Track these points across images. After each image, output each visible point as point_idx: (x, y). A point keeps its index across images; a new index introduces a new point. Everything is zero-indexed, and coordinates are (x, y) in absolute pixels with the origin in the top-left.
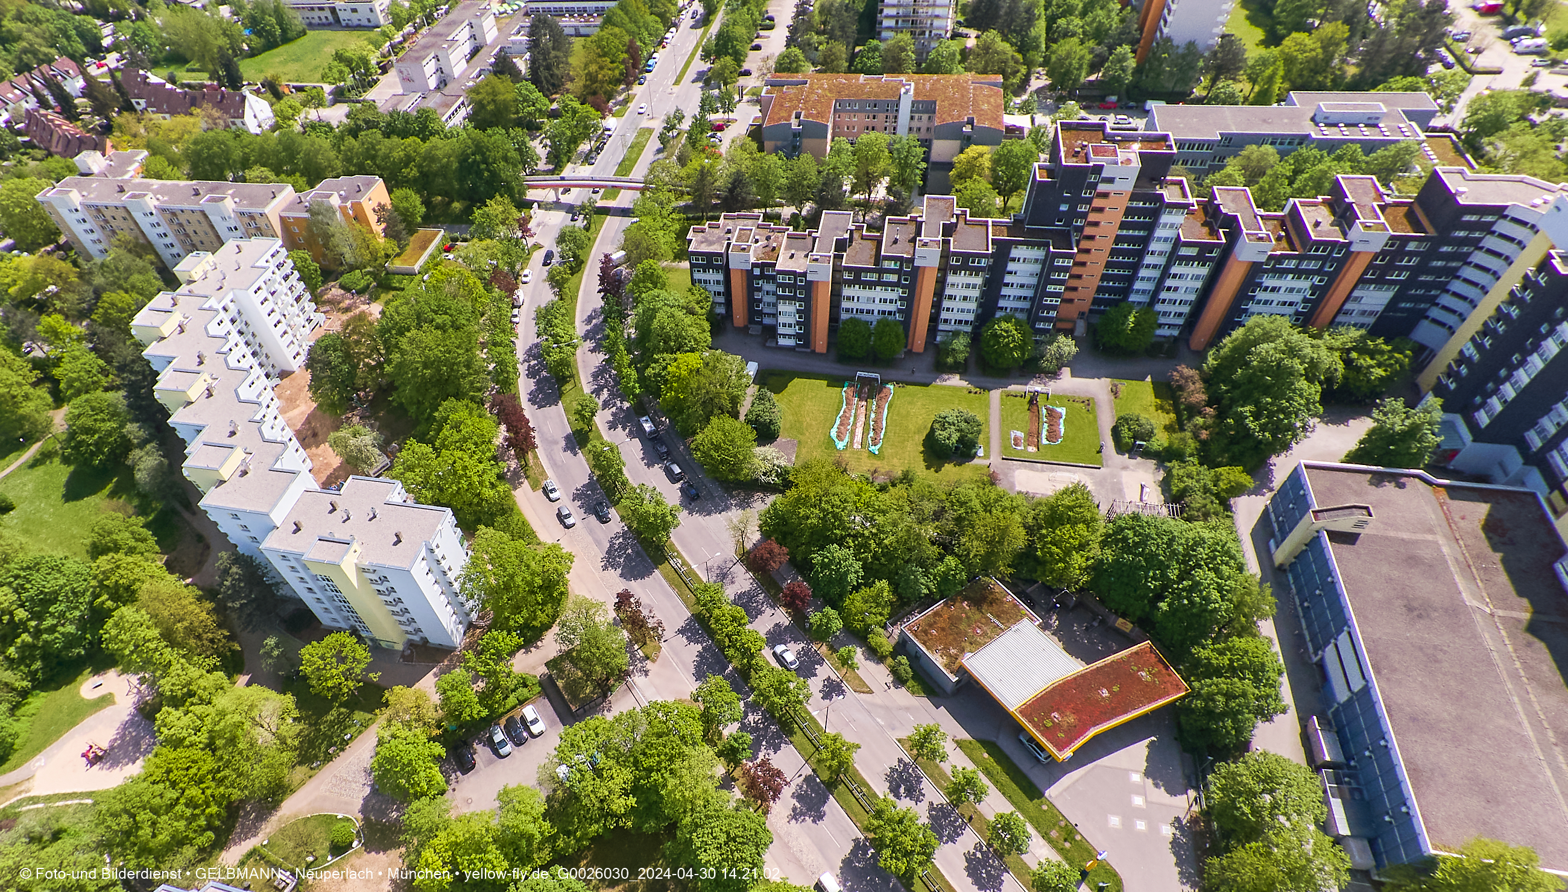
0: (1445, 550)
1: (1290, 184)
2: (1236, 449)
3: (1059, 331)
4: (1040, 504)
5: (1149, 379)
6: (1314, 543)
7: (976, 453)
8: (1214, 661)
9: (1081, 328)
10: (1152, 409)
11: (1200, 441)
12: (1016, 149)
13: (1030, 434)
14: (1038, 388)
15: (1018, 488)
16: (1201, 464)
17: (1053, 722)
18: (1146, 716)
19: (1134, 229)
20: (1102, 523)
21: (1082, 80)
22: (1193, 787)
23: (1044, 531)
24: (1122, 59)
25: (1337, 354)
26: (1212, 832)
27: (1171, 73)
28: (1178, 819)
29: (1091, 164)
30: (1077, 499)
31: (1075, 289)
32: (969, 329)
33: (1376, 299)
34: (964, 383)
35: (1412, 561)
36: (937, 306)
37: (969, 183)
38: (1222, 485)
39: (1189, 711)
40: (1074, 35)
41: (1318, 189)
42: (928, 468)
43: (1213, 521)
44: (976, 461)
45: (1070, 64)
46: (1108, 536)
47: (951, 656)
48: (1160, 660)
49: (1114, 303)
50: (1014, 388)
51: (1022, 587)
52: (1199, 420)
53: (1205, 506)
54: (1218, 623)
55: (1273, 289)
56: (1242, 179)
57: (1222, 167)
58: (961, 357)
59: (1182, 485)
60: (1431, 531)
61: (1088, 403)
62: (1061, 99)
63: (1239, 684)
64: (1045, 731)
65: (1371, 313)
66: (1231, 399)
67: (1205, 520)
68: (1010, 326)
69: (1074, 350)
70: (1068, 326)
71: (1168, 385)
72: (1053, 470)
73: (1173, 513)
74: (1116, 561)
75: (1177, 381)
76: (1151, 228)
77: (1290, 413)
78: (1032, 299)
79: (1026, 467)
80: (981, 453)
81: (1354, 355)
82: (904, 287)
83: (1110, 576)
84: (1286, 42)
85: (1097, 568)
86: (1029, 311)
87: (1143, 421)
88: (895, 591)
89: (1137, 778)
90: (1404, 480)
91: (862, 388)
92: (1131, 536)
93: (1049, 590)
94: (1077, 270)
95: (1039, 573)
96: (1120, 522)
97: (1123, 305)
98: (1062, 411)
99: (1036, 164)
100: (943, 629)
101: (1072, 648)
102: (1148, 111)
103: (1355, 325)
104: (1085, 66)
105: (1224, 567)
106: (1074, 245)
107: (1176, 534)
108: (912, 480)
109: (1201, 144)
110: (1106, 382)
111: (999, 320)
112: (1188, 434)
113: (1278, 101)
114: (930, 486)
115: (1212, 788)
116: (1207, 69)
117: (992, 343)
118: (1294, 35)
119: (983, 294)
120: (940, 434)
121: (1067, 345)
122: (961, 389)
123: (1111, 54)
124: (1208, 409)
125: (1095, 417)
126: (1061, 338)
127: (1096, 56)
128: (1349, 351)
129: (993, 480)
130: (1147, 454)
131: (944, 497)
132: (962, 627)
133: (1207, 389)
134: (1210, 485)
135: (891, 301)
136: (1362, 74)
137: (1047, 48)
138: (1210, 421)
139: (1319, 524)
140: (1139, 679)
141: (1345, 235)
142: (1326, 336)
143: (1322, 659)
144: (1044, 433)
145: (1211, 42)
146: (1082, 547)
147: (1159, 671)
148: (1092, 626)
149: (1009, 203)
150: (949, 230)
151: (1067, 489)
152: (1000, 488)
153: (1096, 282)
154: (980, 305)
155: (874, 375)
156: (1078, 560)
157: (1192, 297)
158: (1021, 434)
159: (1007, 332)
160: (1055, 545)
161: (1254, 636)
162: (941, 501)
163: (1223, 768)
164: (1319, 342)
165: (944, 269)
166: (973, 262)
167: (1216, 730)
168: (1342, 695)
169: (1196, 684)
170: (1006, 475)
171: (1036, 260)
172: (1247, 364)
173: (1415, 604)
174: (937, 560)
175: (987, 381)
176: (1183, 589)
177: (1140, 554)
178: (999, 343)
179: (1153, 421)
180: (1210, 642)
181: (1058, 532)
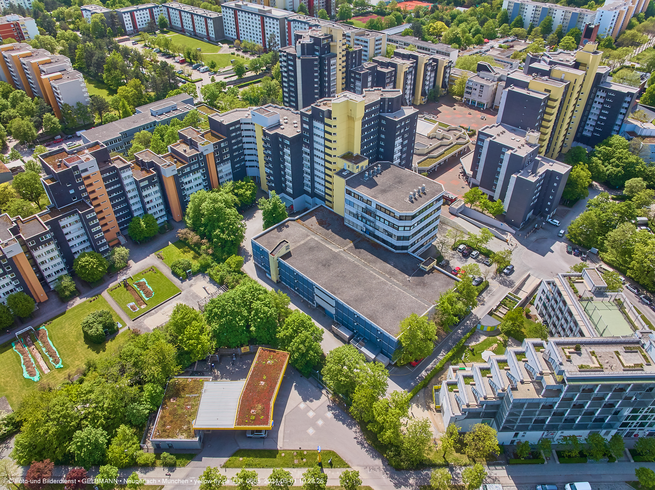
0: (316, 239)
1: (163, 141)
2: (226, 249)
3: (113, 246)
4: (168, 327)
5: (170, 243)
6: (280, 265)
7: (117, 327)
8: (287, 334)
9: (122, 240)
10: (182, 254)
11: (211, 255)
12: (25, 177)
13: (137, 301)
14: (124, 277)
15: (151, 328)
16: (219, 263)
17: (254, 415)
18: (284, 378)
19: (113, 186)
20: (201, 315)
21: (36, 134)
22: (322, 389)
23: (180, 338)
24: (50, 120)
25: (230, 194)
26: (342, 399)
27: (78, 117)
28: (329, 406)
29: (71, 167)
30: (182, 312)
31: (106, 224)
32: (66, 272)
33: (226, 168)
34: (84, 299)
35: (311, 249)
36: (38, 271)
37: (9, 204)
38: (233, 266)
39: (296, 361)
40: (15, 117)
41: (175, 139)
42: (98, 352)
43: (241, 282)
44: (121, 331)
45: (25, 130)
46: (208, 318)
47: (186, 430)
48: (270, 351)
49: (130, 220)
50: (111, 285)
51: (190, 370)
52: (204, 247)
53: (234, 278)
54: (276, 319)
55: (189, 182)
56: (142, 147)
57: (131, 145)
58: (72, 288)
59: (219, 277)
60: (308, 236)
61: (152, 269)
62: (30, 147)
63: (302, 335)
64: (255, 422)
65: (229, 174)
66: (209, 231)
67: (239, 283)
68: (87, 258)
69: (127, 251)
70: (115, 242)
71: (180, 241)
72: (161, 309)
73: (225, 290)
74: (220, 325)
75: (182, 237)
76: (120, 181)
77: (233, 224)
78: (89, 240)
79: (147, 317)
80: (120, 326)
81: (236, 191)
82: (10, 273)
83: (223, 333)
84: (119, 91)
85: (216, 335)
86: (91, 246)
87: (182, 262)
88: (132, 426)
89: (303, 405)
90: (286, 224)
91: (25, 340)
92: (217, 311)
93: (204, 361)
94: (100, 216)
95: (193, 358)
96: (208, 309)
97: (133, 219)
98: (144, 280)
99: (41, 179)
100: (171, 422)
101: (234, 377)
102: (80, 137)
103: (227, 180)
104: (33, 128)
105: (260, 296)
106: (90, 205)
107: (233, 296)
108: (94, 364)
109: (115, 140)
110: (153, 256)
111: (79, 258)
112: (204, 255)
113: (134, 113)
114: (106, 360)
115: (328, 382)
116: (93, 111)
118: (120, 88)
119: (60, 251)
120: (91, 332)
121: (122, 251)
122: (85, 302)
123: (42, 119)
124: (204, 241)
125: (161, 273)
126: (117, 249)
127: (35, 122)
128: (233, 191)
129: (136, 333)
130: (195, 274)
131: (119, 360)
132: (179, 412)
133: (196, 233)
134: (229, 269)
135: (8, 284)
136: (157, 93)
137: (5, 127)
138: (208, 245)
139: (276, 257)
140: (269, 365)
141: (198, 151)
142: (222, 189)
143: (317, 303)
144: (144, 296)
145: (86, 100)
146: (202, 331)
147: (273, 355)
148: (234, 361)
149: (40, 203)
150: (15, 231)
151: (175, 311)
152: (143, 334)
153: (114, 217)
154: (63, 258)
155: (27, 329)
156: (204, 338)
157: (161, 201)
158: (132, 304)
159: (87, 262)
160: (190, 339)
161: (291, 313)
162: (119, 362)
163: (324, 370)
164: (221, 192)
165: (28, 251)
166: (42, 239)
167: (310, 359)
168: (333, 311)
169: (289, 348)
170: (141, 327)
171: (76, 222)
172: (203, 214)
173: (324, 263)
174: (140, 392)
175: (96, 291)
176: (254, 316)
177: (227, 315)
178: (87, 269)
179: (186, 259)
180: (280, 328)
181: (186, 333)
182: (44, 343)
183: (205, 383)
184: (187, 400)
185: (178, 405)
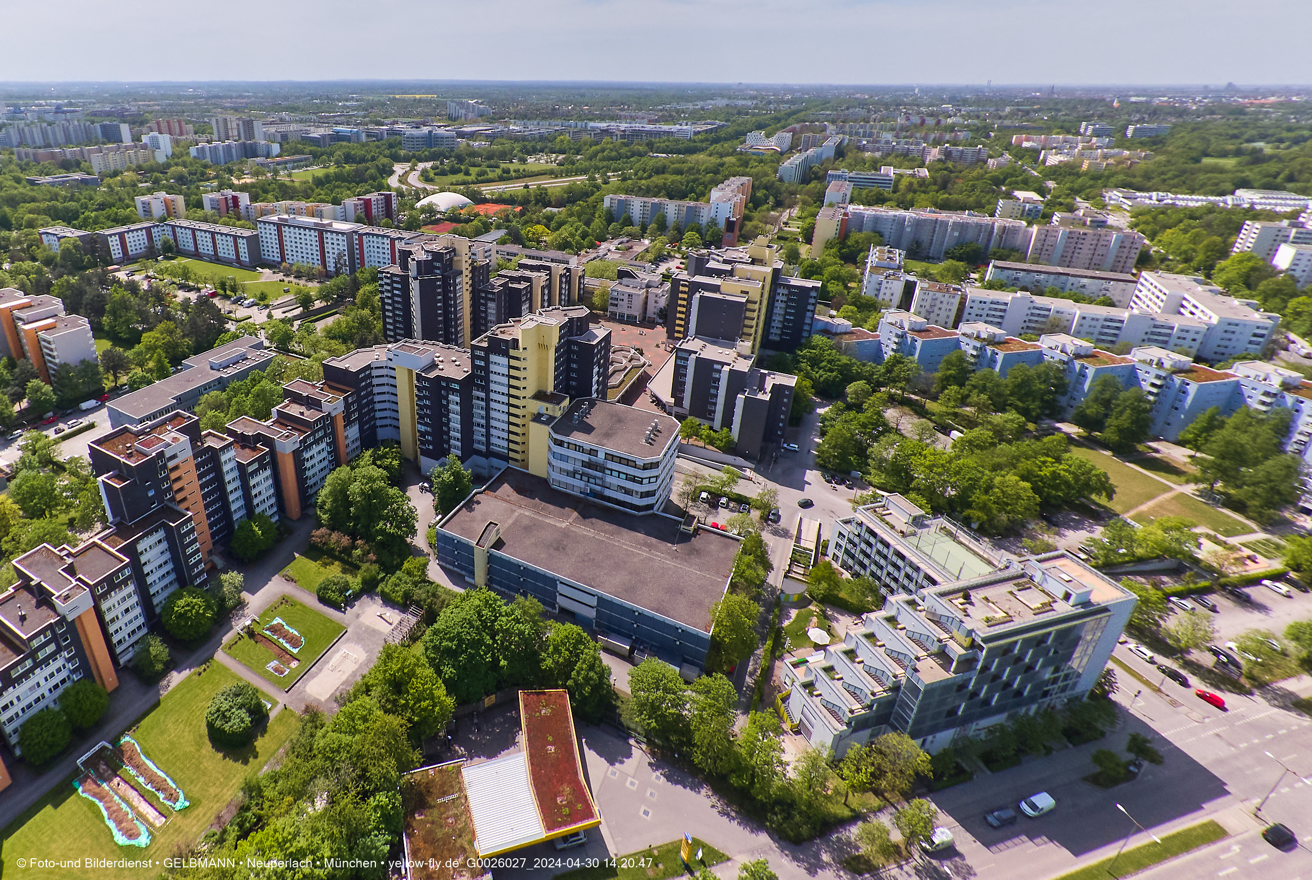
3: (217, 574)
5: (297, 555)
7: (266, 709)
10: (322, 569)
11: (375, 562)
13: (280, 657)
14: (243, 623)
16: (393, 573)
17: (566, 806)
22: (629, 738)
23: (402, 701)
28: (651, 764)
32: (147, 629)
34: (186, 672)
35: (527, 529)
37: (15, 529)
38: (415, 574)
44: (272, 715)
46: (433, 660)
48: (538, 694)
50: (226, 639)
52: (359, 552)
53: (428, 592)
55: (311, 458)
58: (165, 656)
59: (401, 594)
60: (513, 511)
61: (286, 600)
63: (587, 656)
64: (573, 817)
65: (357, 439)
66: (364, 527)
70: (208, 566)
71: (315, 549)
72: (326, 663)
74: (459, 668)
75: (320, 542)
79: (309, 679)
80: (269, 705)
81: (378, 463)
87: (330, 581)
90: (474, 499)
98: (279, 620)
109: (167, 409)
110: (276, 578)
112: (364, 565)
121: (233, 578)
122: (189, 679)
124: (357, 542)
125: (300, 605)
128: (375, 462)
130: (358, 596)
132: (440, 833)
133: (343, 533)
134: (412, 579)
135: (59, 670)
138: (366, 547)
139: (484, 547)
140: (548, 717)
141: (323, 411)
144: (288, 646)
145: (96, 356)
147: (547, 700)
148: (477, 724)
155: (101, 744)
157: (272, 491)
168: (592, 613)
169: (571, 682)
170: (303, 700)
172: (353, 503)
173: (555, 545)
179: (334, 576)
180: (543, 654)
182: (137, 767)
183: (465, 772)
184: (442, 809)
185: (433, 823)
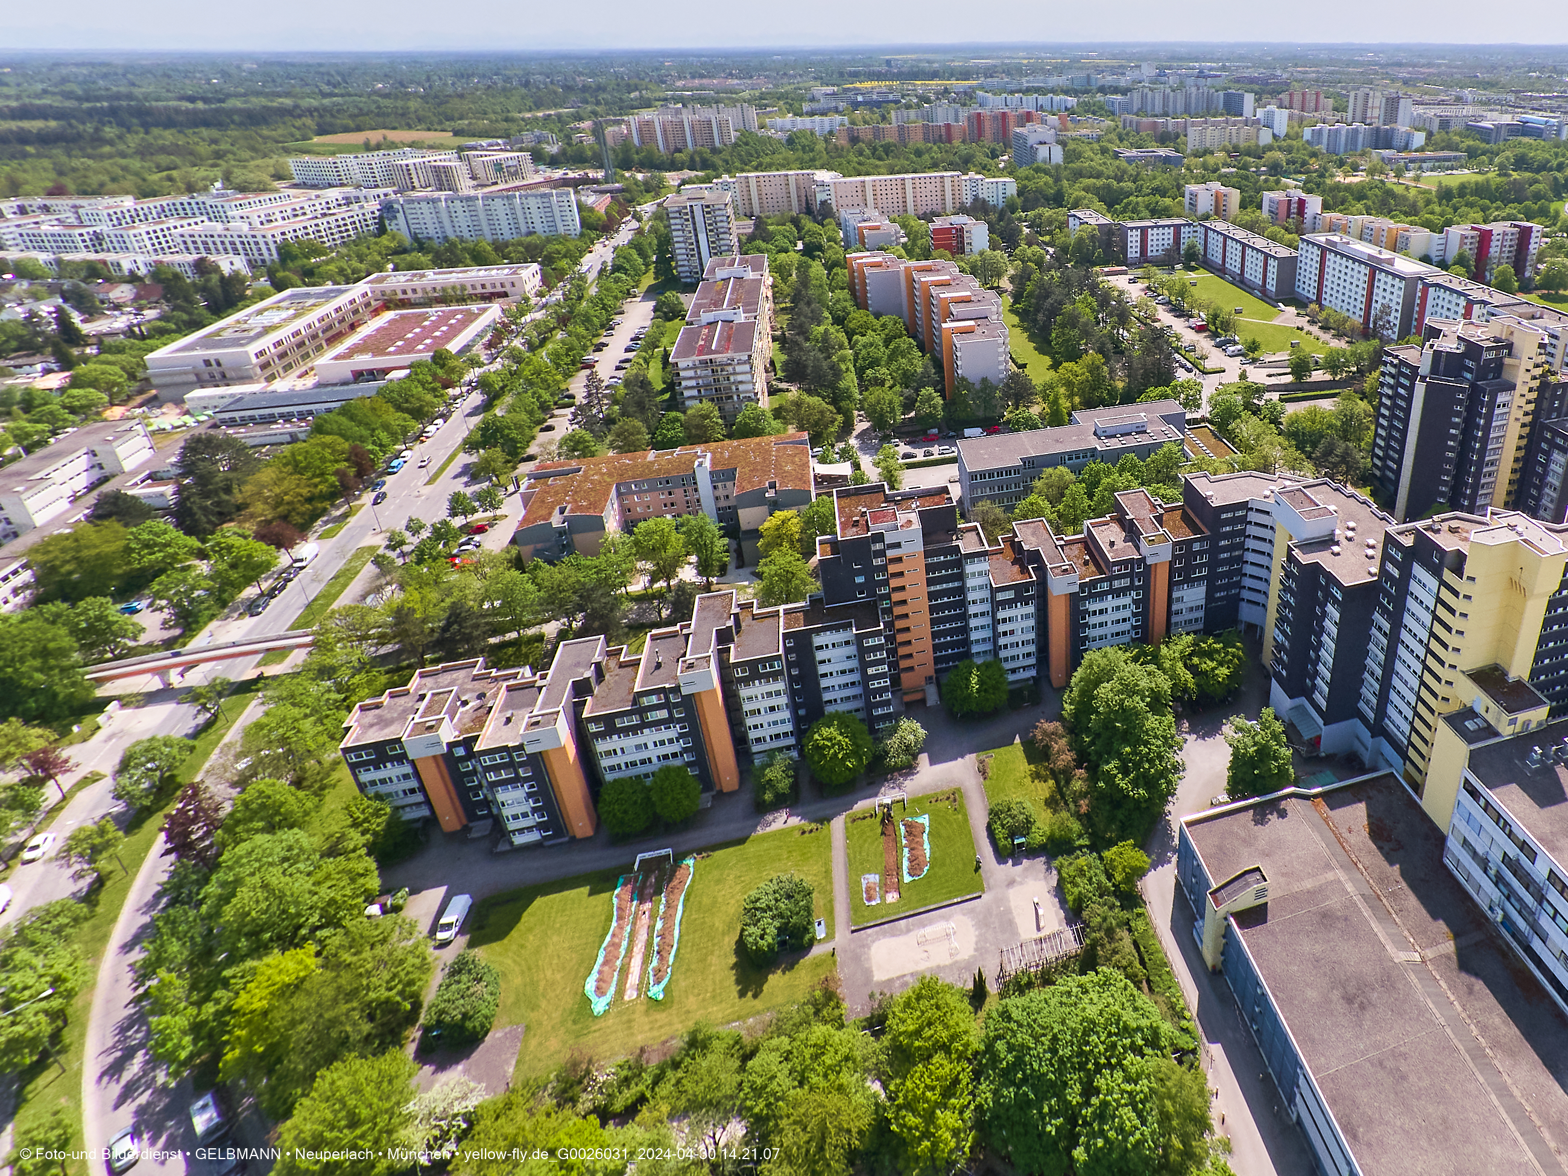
0: (1350, 886)
3: (899, 715)
5: (1017, 740)
6: (1225, 937)
7: (812, 940)
11: (1083, 815)
13: (886, 875)
14: (890, 798)
19: (943, 583)
29: (871, 533)
31: (910, 656)
32: (791, 741)
34: (796, 821)
35: (1327, 919)
36: (738, 728)
44: (814, 951)
50: (859, 807)
52: (1076, 786)
56: (1045, 503)
58: (783, 787)
60: (1328, 867)
61: (955, 798)
69: (923, 733)
70: (917, 696)
72: (919, 926)
76: (960, 579)
79: (886, 934)
80: (820, 936)
81: (1195, 661)
82: (680, 720)
86: (863, 697)
90: (1283, 804)
98: (925, 820)
106: (881, 617)
109: (1008, 471)
110: (971, 758)
117: (816, 758)
119: (794, 697)
121: (912, 731)
122: (790, 831)
123: (918, 395)
124: (1079, 771)
125: (966, 816)
126: (904, 724)
127: (906, 399)
130: (1032, 853)
133: (1073, 744)
134: (1104, 882)
135: (671, 741)
139: (1223, 908)
141: (1138, 550)
144: (905, 865)
153: (929, 643)
154: (796, 711)
157: (1032, 635)
158: (874, 880)
159: (830, 740)
165: (731, 686)
166: (764, 668)
170: (859, 959)
171: (845, 645)
175: (823, 810)
179: (1031, 801)
